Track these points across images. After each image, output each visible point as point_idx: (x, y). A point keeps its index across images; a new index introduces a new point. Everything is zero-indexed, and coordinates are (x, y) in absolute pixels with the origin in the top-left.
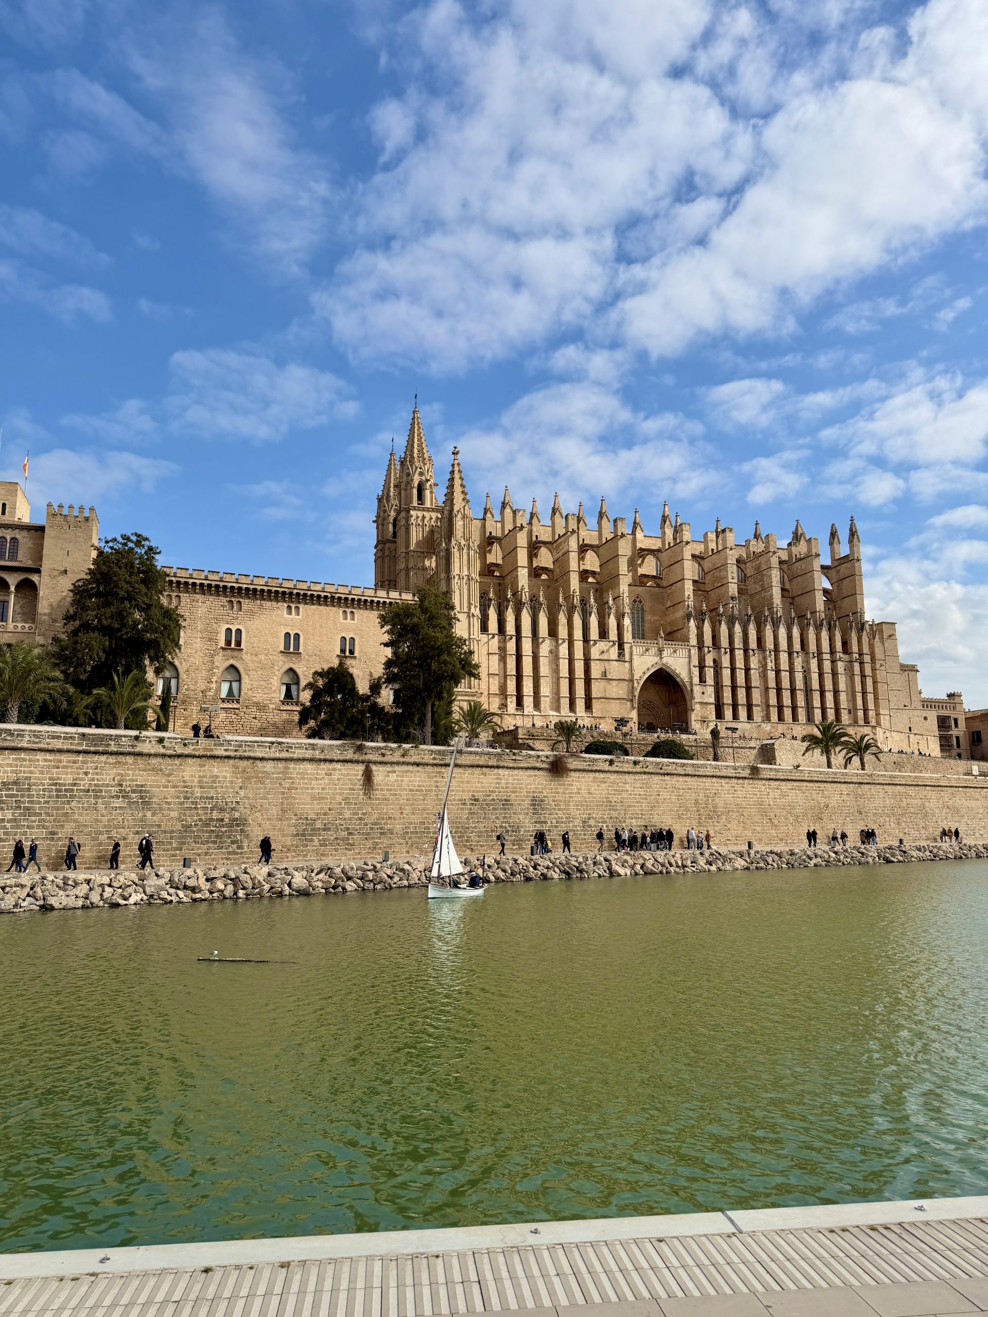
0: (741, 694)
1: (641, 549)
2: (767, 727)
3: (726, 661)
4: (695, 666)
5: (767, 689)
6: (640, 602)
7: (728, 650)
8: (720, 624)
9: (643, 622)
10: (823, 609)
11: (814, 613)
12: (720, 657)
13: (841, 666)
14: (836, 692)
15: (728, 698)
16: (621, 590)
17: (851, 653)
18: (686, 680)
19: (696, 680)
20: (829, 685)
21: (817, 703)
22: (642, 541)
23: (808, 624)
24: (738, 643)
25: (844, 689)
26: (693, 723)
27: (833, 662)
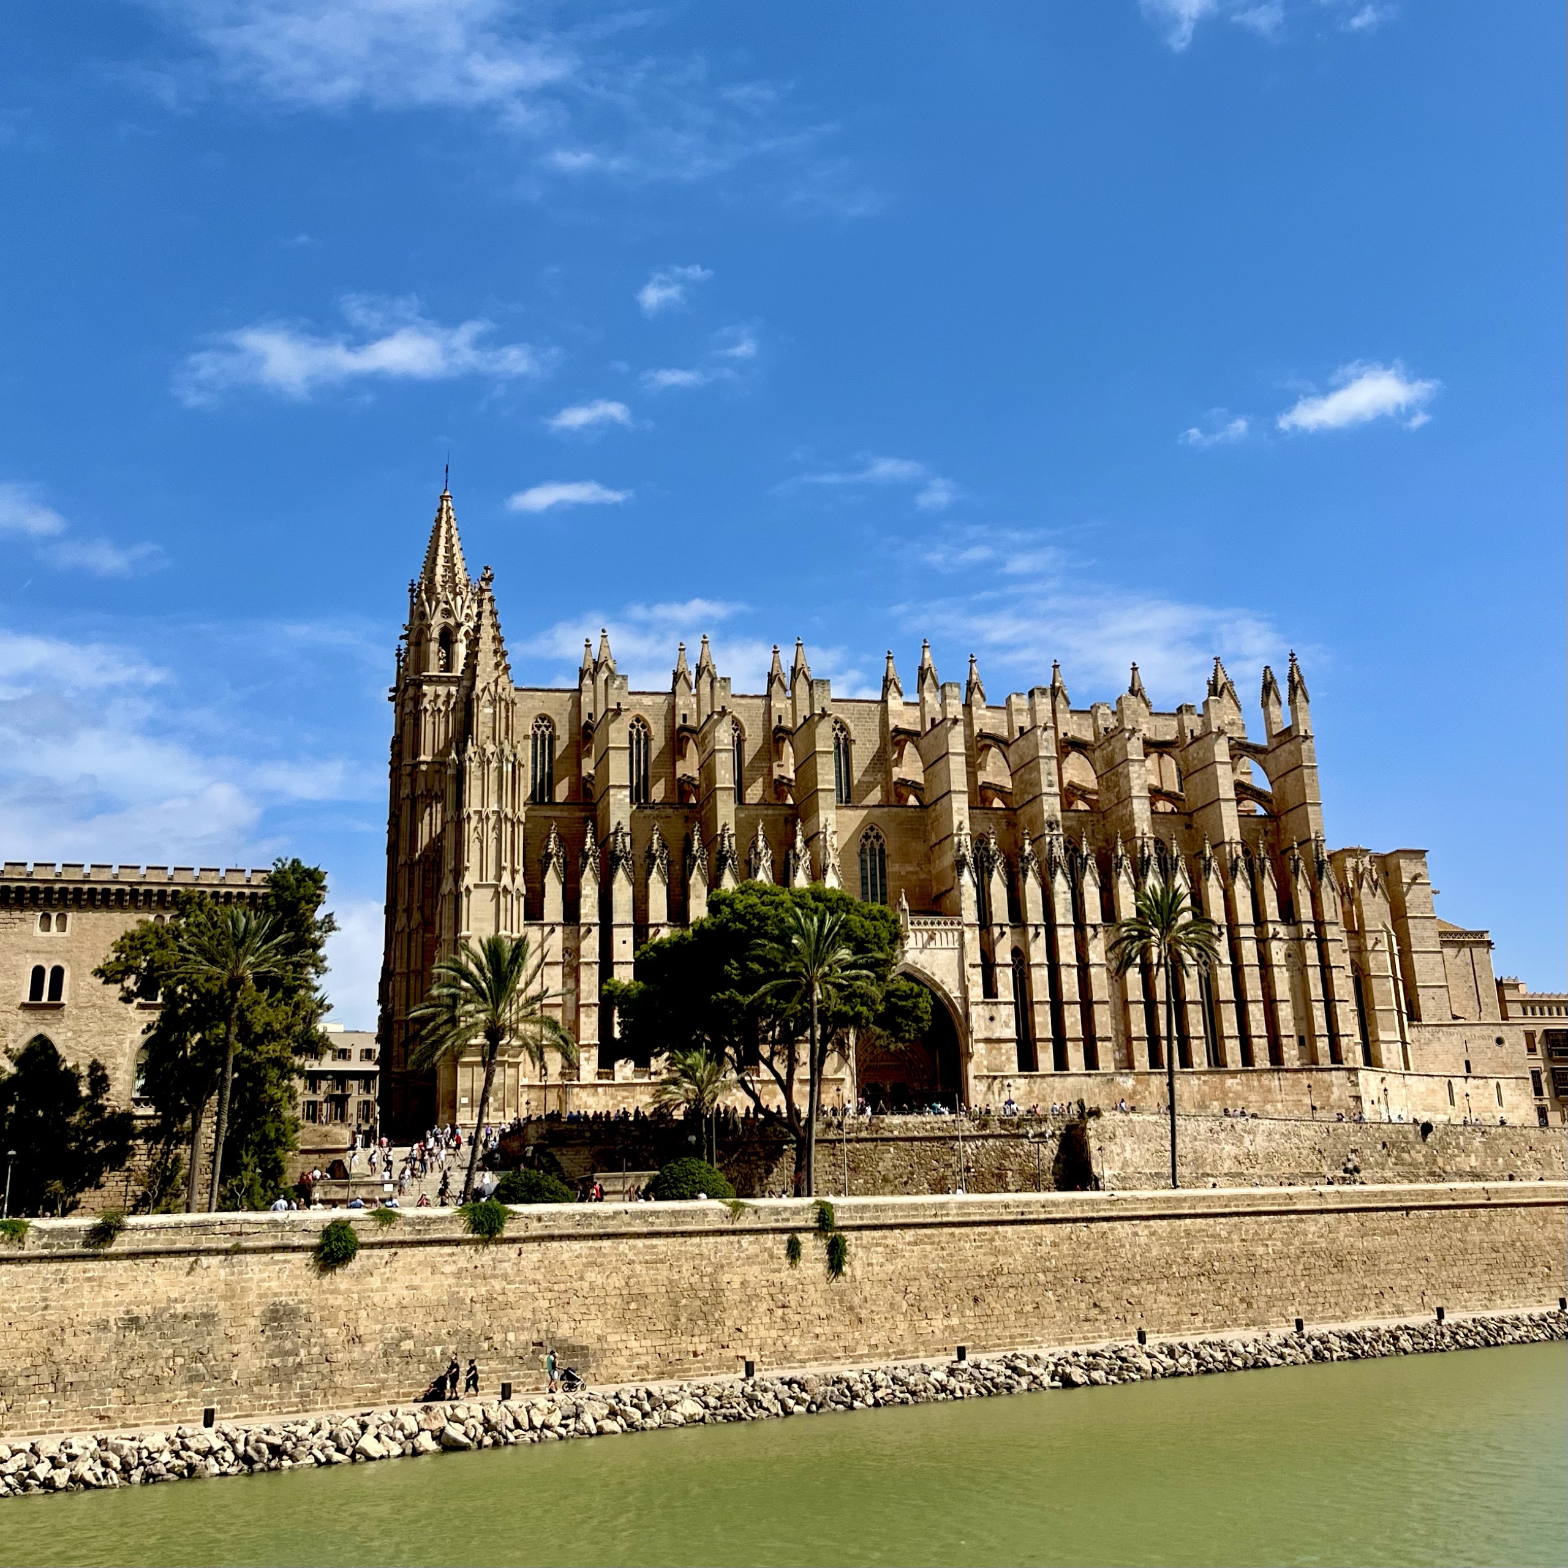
0: (1072, 1018)
1: (897, 731)
2: (1128, 1083)
3: (1038, 953)
4: (973, 966)
5: (1126, 1003)
6: (878, 837)
7: (1042, 931)
8: (1025, 876)
9: (883, 876)
10: (1237, 838)
11: (1218, 845)
12: (1027, 945)
13: (1278, 952)
14: (1270, 1003)
15: (1045, 1027)
16: (822, 819)
17: (1297, 923)
18: (955, 994)
19: (976, 992)
20: (1253, 989)
21: (1230, 1026)
22: (900, 715)
23: (1208, 868)
24: (1063, 913)
25: (1287, 996)
26: (972, 1082)
27: (1262, 942)
